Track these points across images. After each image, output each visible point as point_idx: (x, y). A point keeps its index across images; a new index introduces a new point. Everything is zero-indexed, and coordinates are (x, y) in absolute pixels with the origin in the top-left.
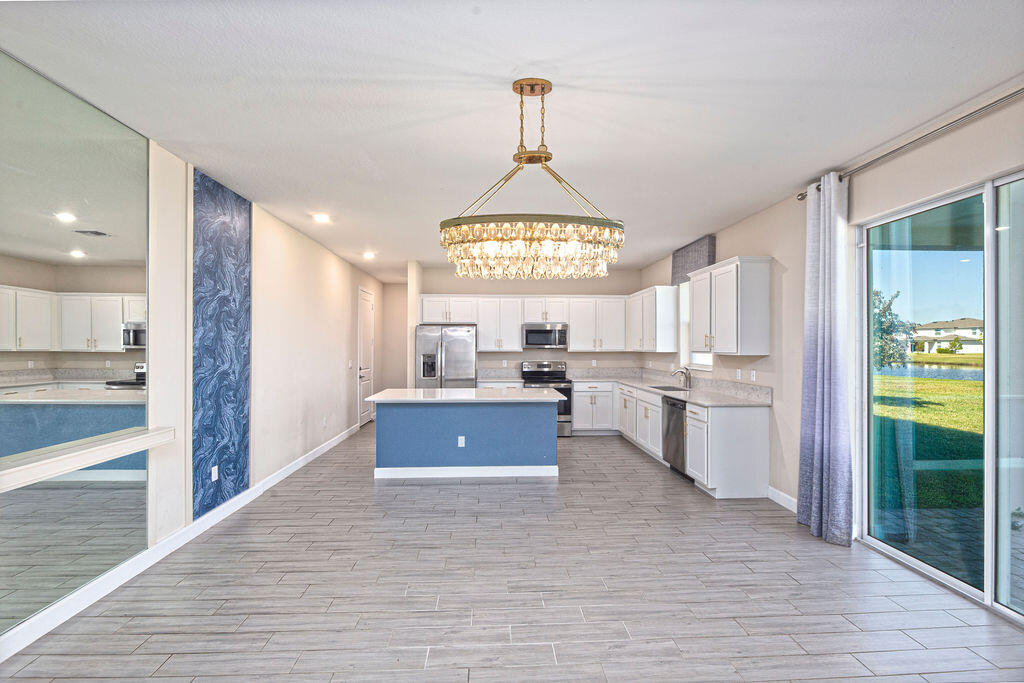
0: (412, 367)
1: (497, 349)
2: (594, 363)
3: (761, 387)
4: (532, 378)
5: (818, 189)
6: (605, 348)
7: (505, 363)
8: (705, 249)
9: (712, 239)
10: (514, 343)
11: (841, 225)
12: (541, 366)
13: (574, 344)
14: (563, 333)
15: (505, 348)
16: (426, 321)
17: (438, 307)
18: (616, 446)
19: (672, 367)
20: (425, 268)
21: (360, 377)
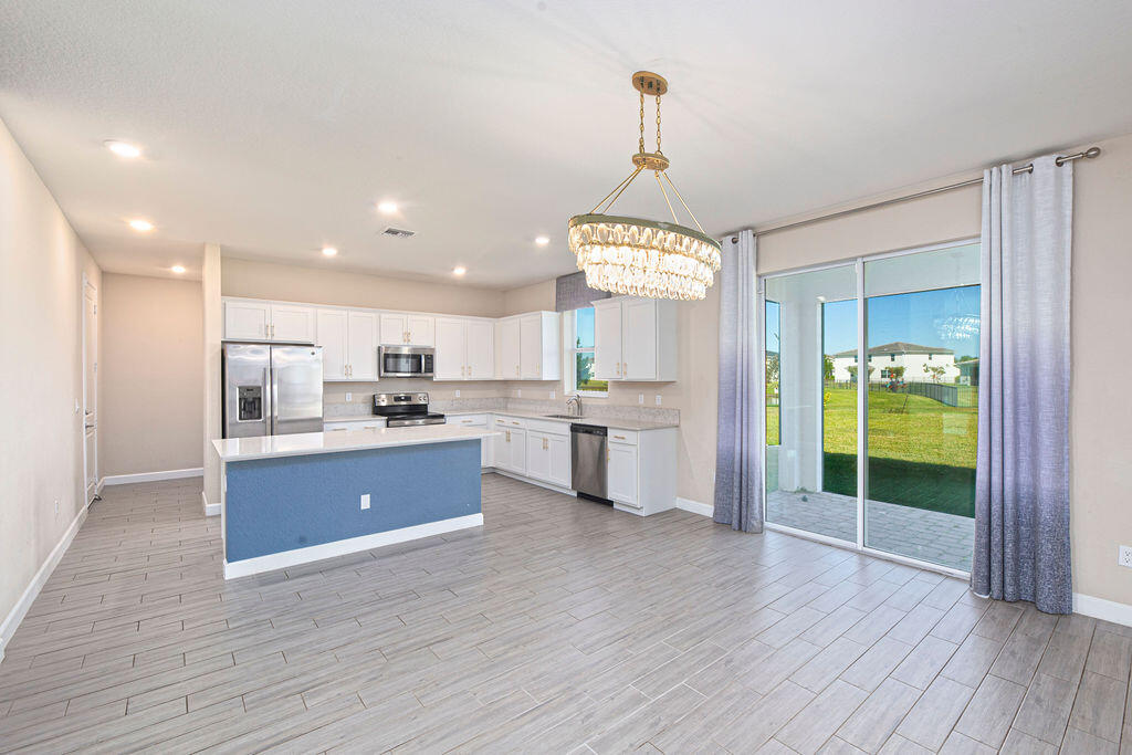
1: (344, 378)
2: (458, 394)
3: (667, 410)
5: (735, 241)
6: (474, 377)
7: (349, 397)
10: (368, 371)
12: (398, 399)
13: (440, 373)
14: (430, 359)
15: (356, 376)
16: (231, 337)
19: (553, 396)
21: (87, 427)
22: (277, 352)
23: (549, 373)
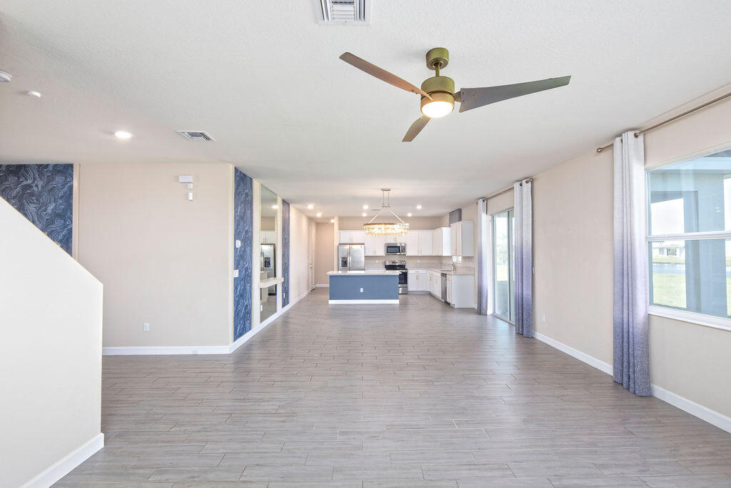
0: (336, 262)
1: (374, 255)
2: (419, 261)
4: (389, 267)
6: (423, 254)
7: (377, 261)
8: (457, 215)
9: (460, 211)
10: (381, 252)
11: (485, 215)
12: (394, 262)
13: (409, 252)
14: (404, 247)
15: (378, 254)
16: (342, 242)
17: (347, 236)
18: (428, 298)
20: (341, 219)
21: (311, 268)
22: (352, 246)
23: (446, 253)
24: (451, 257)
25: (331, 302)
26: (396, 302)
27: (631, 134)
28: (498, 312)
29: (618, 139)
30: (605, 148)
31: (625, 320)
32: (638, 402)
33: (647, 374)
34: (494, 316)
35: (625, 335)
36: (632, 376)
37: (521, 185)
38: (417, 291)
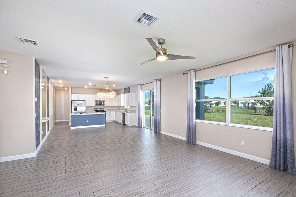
0: (71, 109)
1: (90, 105)
2: (110, 108)
4: (96, 111)
6: (112, 105)
7: (91, 108)
8: (128, 90)
9: (129, 88)
10: (93, 104)
11: (141, 91)
13: (106, 104)
14: (104, 102)
16: (73, 99)
18: (115, 123)
19: (124, 108)
21: (54, 112)
22: (79, 101)
23: (122, 104)
24: (124, 106)
25: (72, 128)
26: (104, 125)
27: (193, 71)
28: (145, 126)
29: (189, 72)
30: (185, 73)
31: (190, 124)
32: (193, 146)
33: (195, 138)
34: (144, 128)
35: (190, 128)
36: (192, 139)
37: (157, 81)
38: (110, 121)
